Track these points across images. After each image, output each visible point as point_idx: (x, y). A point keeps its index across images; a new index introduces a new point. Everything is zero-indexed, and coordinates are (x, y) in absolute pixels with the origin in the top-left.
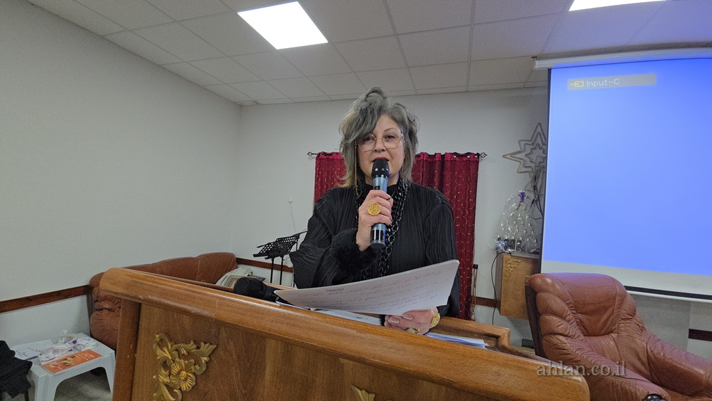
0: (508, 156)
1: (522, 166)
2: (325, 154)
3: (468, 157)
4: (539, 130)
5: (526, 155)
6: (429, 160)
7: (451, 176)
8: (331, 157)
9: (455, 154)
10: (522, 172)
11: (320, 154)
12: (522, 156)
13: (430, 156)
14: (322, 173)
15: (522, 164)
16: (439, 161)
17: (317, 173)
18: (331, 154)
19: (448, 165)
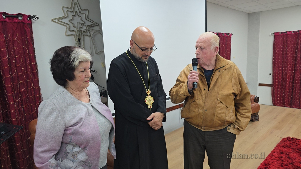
0: (56, 21)
1: (68, 30)
3: (20, 18)
5: (70, 21)
7: (6, 40)
9: (4, 13)
10: (69, 35)
12: (66, 21)
15: (68, 28)
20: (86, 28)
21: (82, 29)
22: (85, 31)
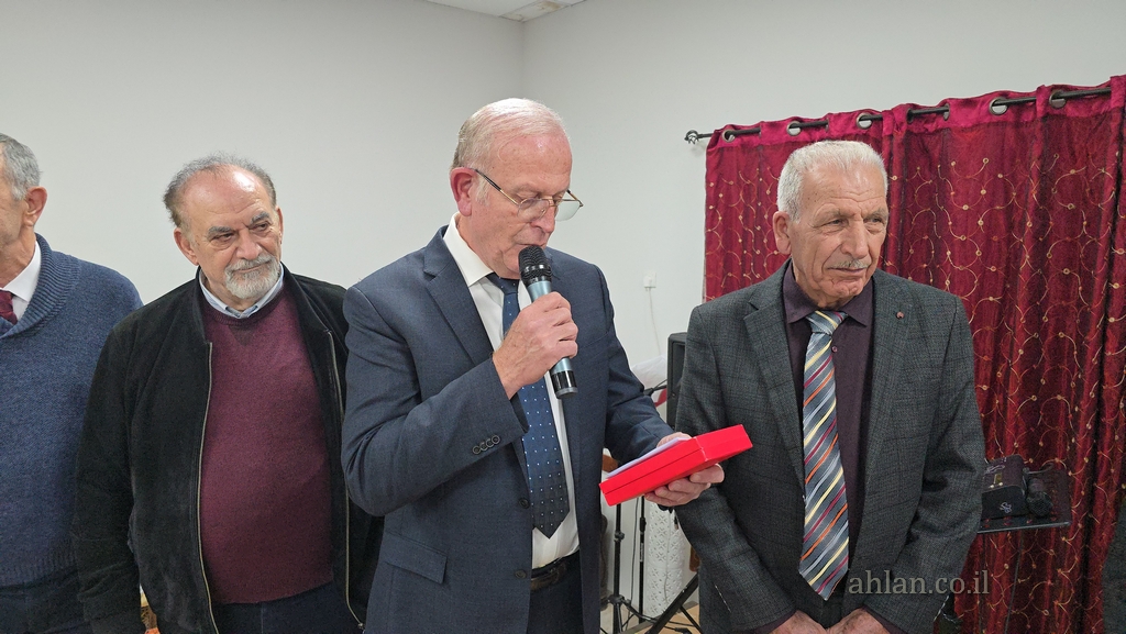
2: (737, 131)
8: (754, 139)
11: (717, 134)
14: (728, 198)
17: (711, 199)
18: (752, 132)
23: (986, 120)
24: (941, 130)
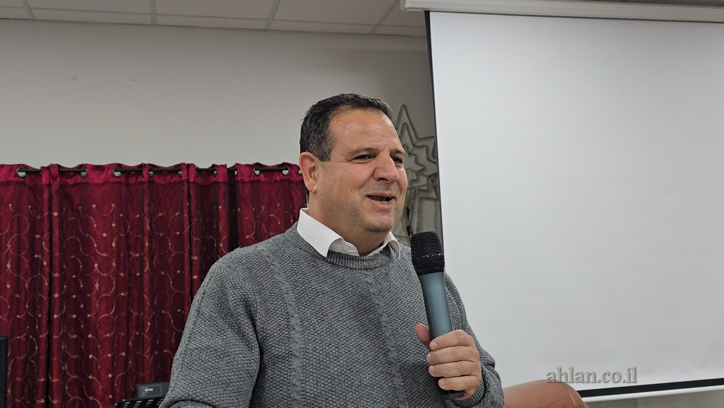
3: (285, 172)
4: (405, 119)
6: (200, 180)
7: (255, 217)
9: (258, 165)
13: (200, 172)
16: (224, 183)
19: (246, 191)
20: (428, 182)
21: (416, 185)
22: (425, 188)
23: (112, 180)
24: (79, 183)
